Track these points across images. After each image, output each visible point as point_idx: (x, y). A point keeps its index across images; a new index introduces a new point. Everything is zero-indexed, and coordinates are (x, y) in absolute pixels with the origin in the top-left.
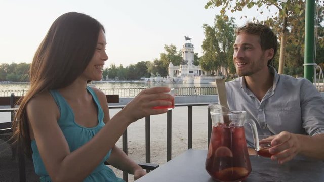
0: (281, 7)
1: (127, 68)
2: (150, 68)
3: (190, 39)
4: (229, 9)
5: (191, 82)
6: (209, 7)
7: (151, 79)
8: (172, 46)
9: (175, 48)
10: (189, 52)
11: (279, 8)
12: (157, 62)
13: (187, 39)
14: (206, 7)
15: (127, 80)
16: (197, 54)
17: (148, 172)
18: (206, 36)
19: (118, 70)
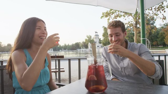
0: (134, 17)
1: (71, 45)
2: (80, 45)
3: (97, 33)
4: (111, 18)
5: (98, 51)
6: (102, 18)
7: (81, 50)
8: (89, 36)
9: (91, 36)
10: (97, 38)
11: (133, 17)
12: (83, 43)
13: (96, 32)
14: (101, 18)
15: (71, 50)
16: (100, 39)
17: (59, 87)
18: (104, 31)
19: (67, 46)
